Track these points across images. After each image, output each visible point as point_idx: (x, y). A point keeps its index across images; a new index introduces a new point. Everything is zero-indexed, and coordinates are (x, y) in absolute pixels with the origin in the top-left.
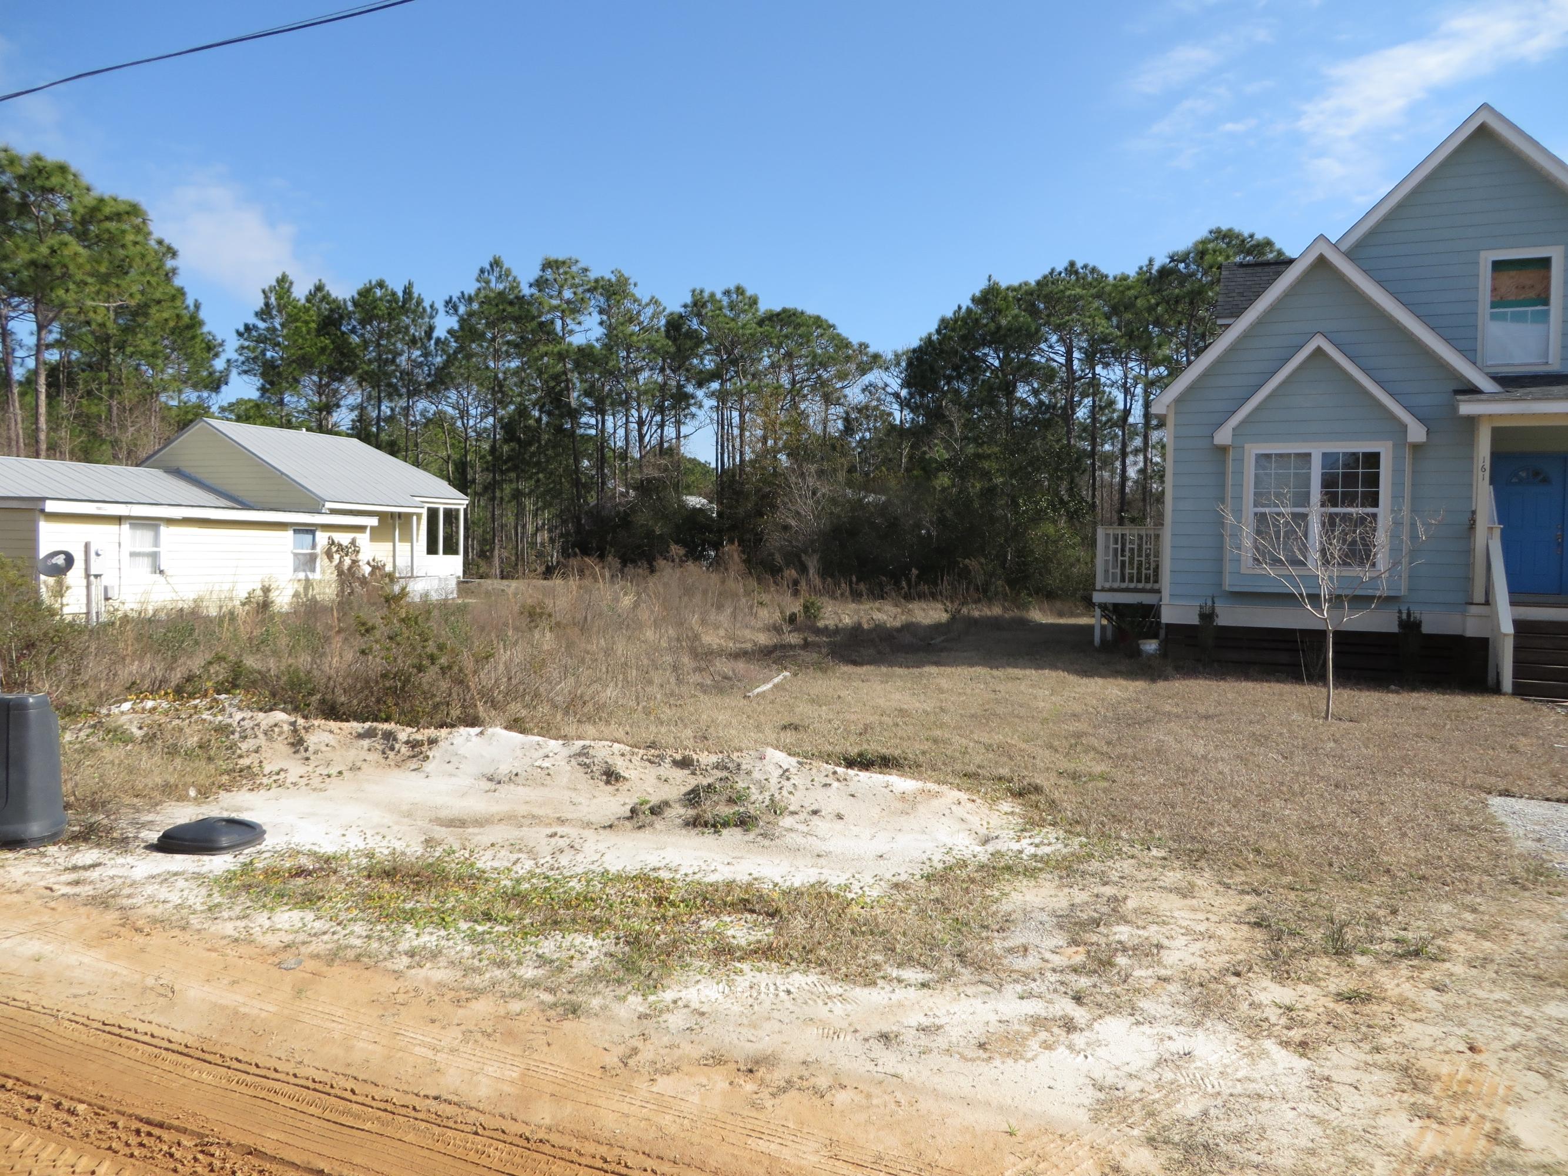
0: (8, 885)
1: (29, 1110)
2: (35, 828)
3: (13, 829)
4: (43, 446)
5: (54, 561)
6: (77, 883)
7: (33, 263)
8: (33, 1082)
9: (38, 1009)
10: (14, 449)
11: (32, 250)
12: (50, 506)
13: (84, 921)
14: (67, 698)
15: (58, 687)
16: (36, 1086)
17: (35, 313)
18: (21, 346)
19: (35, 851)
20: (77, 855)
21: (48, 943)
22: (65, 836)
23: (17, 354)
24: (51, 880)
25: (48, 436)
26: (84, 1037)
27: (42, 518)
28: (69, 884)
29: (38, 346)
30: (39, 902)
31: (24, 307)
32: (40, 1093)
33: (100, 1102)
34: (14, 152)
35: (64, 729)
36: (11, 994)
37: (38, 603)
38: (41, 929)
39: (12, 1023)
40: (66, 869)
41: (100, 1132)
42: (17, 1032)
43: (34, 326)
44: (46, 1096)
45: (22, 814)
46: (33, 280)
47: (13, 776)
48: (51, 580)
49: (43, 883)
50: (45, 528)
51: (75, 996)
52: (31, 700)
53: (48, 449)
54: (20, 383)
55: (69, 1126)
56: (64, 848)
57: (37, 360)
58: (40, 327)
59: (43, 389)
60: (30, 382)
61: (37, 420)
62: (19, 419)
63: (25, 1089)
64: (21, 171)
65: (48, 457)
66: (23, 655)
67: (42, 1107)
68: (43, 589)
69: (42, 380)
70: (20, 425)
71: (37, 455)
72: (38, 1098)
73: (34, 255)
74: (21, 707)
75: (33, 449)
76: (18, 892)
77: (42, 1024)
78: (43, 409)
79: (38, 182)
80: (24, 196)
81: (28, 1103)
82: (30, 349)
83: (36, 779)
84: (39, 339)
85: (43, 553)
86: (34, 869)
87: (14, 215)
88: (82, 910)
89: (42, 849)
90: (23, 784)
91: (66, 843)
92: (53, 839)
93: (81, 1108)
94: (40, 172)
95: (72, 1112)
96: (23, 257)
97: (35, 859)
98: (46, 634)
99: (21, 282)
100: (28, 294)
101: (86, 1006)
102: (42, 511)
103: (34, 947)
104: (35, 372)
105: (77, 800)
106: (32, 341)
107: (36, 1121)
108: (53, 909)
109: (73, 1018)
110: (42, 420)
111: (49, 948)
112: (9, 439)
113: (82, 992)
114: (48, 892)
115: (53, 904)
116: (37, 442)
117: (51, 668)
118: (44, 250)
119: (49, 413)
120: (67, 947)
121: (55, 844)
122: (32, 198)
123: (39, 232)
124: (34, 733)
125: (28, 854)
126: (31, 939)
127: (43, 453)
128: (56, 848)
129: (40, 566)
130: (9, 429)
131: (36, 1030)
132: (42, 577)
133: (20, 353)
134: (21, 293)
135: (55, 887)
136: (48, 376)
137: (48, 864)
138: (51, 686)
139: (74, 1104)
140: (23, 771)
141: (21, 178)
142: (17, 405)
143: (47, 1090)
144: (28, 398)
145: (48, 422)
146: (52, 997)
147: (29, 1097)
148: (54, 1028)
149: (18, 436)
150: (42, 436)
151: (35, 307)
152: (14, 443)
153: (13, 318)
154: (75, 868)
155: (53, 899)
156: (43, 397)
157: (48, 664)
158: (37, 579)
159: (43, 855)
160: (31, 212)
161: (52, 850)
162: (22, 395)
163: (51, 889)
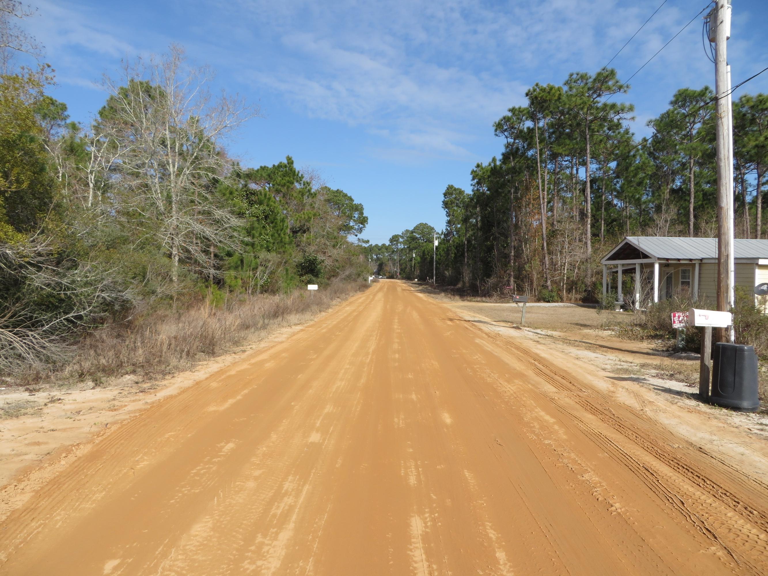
0: (733, 424)
1: (734, 506)
2: (745, 404)
3: (736, 402)
4: (759, 233)
5: (762, 288)
6: (762, 430)
7: (756, 146)
8: (737, 497)
9: (741, 472)
10: (746, 235)
11: (756, 140)
12: (761, 262)
13: (763, 445)
14: (764, 352)
15: (760, 346)
16: (738, 499)
17: (757, 169)
18: (750, 186)
19: (745, 414)
20: (763, 419)
21: (748, 450)
22: (758, 411)
23: (748, 190)
24: (751, 426)
25: (761, 227)
26: (759, 489)
27: (757, 267)
28: (758, 430)
29: (758, 185)
30: (745, 433)
31: (752, 167)
32: (740, 501)
33: (764, 514)
34: (749, 96)
35: (762, 366)
36: (731, 464)
37: (753, 307)
38: (745, 444)
39: (731, 474)
40: (758, 423)
41: (762, 524)
42: (732, 478)
43: (756, 176)
44: (741, 503)
45: (740, 397)
46: (756, 154)
47: (737, 379)
48: (760, 297)
49: (747, 427)
50: (758, 272)
51: (757, 473)
52: (746, 348)
53: (761, 234)
54: (749, 203)
55: (750, 516)
56: (757, 415)
57: (757, 191)
58: (759, 176)
59: (760, 206)
60: (754, 203)
61: (757, 220)
62: (748, 221)
63: (734, 498)
64: (752, 104)
65: (761, 238)
66: (745, 330)
67: (739, 506)
68: (756, 301)
69: (760, 201)
70: (748, 224)
71: (756, 237)
72: (738, 503)
73: (757, 142)
74: (742, 350)
75: (754, 234)
76: (736, 427)
77: (742, 478)
78: (759, 215)
79: (760, 107)
80: (753, 115)
81: (734, 503)
82: (754, 186)
83: (747, 382)
84: (759, 182)
85: (757, 284)
86: (744, 421)
87: (749, 125)
88: (763, 441)
89: (748, 414)
90: (741, 384)
91: (759, 414)
92: (753, 410)
93: (755, 512)
94: (761, 102)
95: (752, 513)
96: (752, 143)
97: (745, 417)
98: (755, 321)
99: (751, 156)
100: (754, 161)
101: (761, 478)
102: (757, 264)
103: (741, 449)
104: (757, 197)
105: (765, 397)
106: (755, 182)
107: (737, 510)
108: (750, 437)
109: (755, 480)
110: (759, 220)
111: (748, 452)
112: (743, 230)
113: (759, 472)
114: (749, 431)
115: (750, 436)
116: (756, 231)
117: (757, 336)
118: (762, 139)
119: (763, 216)
120: (755, 453)
121: (754, 413)
122: (757, 115)
123: (760, 131)
124: (747, 363)
125: (741, 414)
126: (740, 446)
127: (759, 236)
128: (754, 415)
129: (755, 290)
130: (743, 226)
131: (740, 480)
132: (756, 295)
133: (750, 189)
134: (751, 161)
135: (752, 429)
136: (763, 199)
137: (750, 420)
138: (757, 345)
139: (752, 510)
140: (741, 378)
141: (752, 107)
142: (747, 214)
143: (742, 502)
144: (753, 210)
145: (762, 221)
146: (747, 469)
147: (735, 501)
148: (747, 481)
149: (747, 228)
150: (759, 228)
151: (757, 166)
152: (745, 232)
153: (747, 173)
154: (761, 424)
155: (751, 434)
156: (760, 209)
157: (756, 335)
158: (753, 296)
159: (748, 416)
160: (756, 122)
161: (752, 415)
162: (750, 209)
163: (750, 430)
